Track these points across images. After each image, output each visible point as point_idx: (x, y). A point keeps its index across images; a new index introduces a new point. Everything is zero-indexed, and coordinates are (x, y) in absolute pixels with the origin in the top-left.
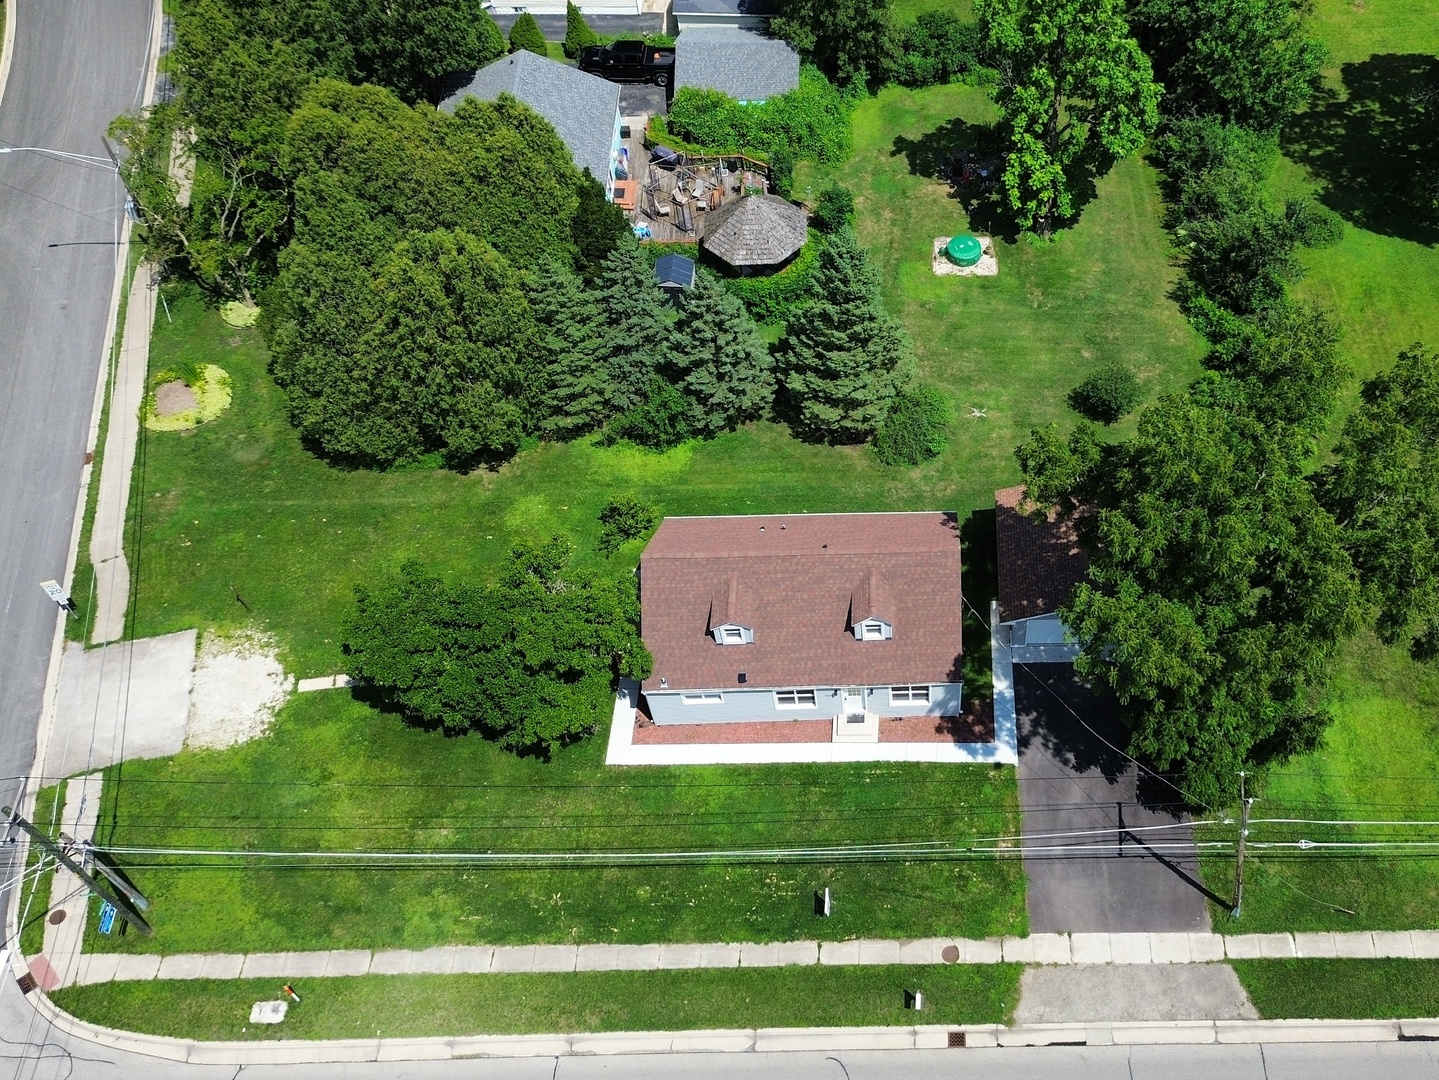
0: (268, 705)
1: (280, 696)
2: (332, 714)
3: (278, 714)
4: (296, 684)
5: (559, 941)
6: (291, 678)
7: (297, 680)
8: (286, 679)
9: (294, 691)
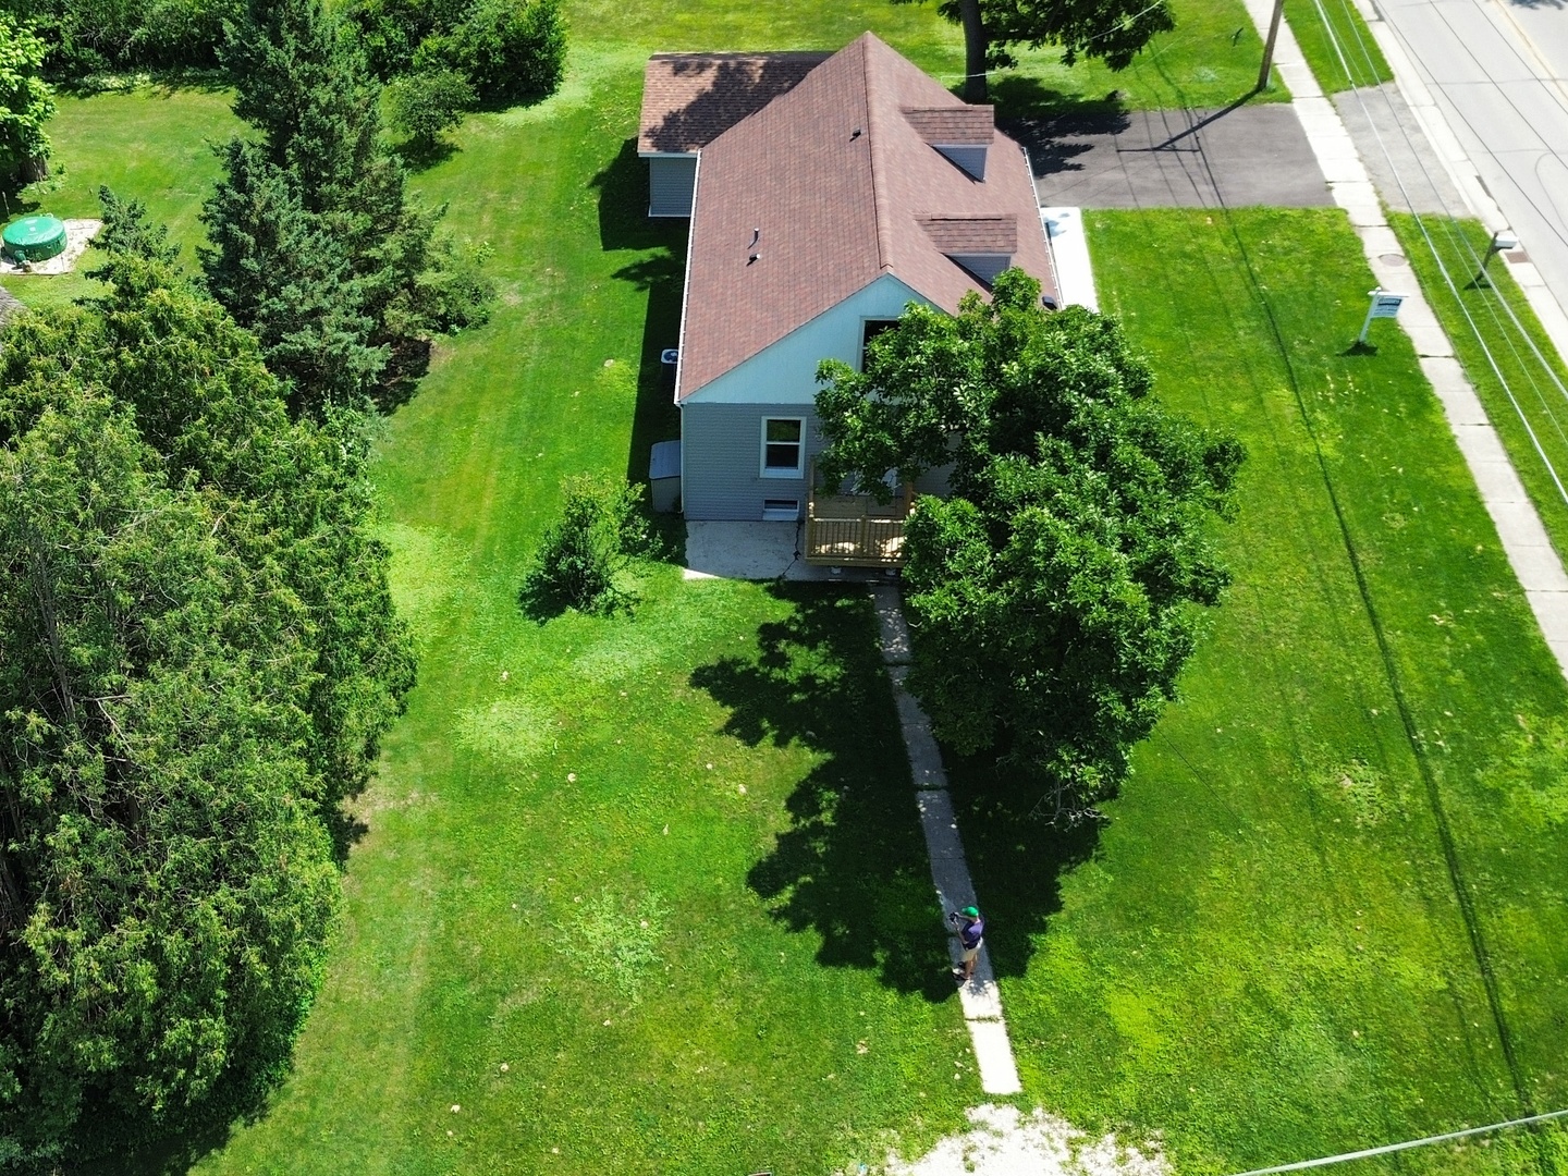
0: (1065, 1155)
1: (1034, 1133)
2: (1085, 1012)
3: (1091, 1127)
4: (998, 1100)
5: (1527, 610)
6: (983, 1112)
7: (988, 1098)
8: (982, 1125)
9: (1021, 1101)
